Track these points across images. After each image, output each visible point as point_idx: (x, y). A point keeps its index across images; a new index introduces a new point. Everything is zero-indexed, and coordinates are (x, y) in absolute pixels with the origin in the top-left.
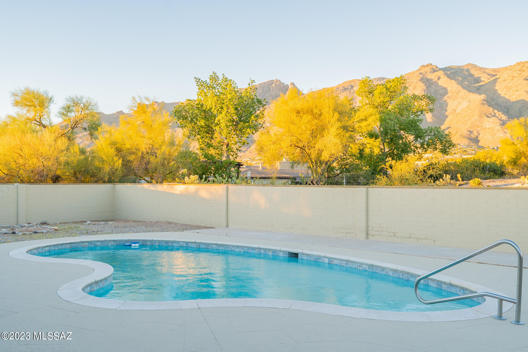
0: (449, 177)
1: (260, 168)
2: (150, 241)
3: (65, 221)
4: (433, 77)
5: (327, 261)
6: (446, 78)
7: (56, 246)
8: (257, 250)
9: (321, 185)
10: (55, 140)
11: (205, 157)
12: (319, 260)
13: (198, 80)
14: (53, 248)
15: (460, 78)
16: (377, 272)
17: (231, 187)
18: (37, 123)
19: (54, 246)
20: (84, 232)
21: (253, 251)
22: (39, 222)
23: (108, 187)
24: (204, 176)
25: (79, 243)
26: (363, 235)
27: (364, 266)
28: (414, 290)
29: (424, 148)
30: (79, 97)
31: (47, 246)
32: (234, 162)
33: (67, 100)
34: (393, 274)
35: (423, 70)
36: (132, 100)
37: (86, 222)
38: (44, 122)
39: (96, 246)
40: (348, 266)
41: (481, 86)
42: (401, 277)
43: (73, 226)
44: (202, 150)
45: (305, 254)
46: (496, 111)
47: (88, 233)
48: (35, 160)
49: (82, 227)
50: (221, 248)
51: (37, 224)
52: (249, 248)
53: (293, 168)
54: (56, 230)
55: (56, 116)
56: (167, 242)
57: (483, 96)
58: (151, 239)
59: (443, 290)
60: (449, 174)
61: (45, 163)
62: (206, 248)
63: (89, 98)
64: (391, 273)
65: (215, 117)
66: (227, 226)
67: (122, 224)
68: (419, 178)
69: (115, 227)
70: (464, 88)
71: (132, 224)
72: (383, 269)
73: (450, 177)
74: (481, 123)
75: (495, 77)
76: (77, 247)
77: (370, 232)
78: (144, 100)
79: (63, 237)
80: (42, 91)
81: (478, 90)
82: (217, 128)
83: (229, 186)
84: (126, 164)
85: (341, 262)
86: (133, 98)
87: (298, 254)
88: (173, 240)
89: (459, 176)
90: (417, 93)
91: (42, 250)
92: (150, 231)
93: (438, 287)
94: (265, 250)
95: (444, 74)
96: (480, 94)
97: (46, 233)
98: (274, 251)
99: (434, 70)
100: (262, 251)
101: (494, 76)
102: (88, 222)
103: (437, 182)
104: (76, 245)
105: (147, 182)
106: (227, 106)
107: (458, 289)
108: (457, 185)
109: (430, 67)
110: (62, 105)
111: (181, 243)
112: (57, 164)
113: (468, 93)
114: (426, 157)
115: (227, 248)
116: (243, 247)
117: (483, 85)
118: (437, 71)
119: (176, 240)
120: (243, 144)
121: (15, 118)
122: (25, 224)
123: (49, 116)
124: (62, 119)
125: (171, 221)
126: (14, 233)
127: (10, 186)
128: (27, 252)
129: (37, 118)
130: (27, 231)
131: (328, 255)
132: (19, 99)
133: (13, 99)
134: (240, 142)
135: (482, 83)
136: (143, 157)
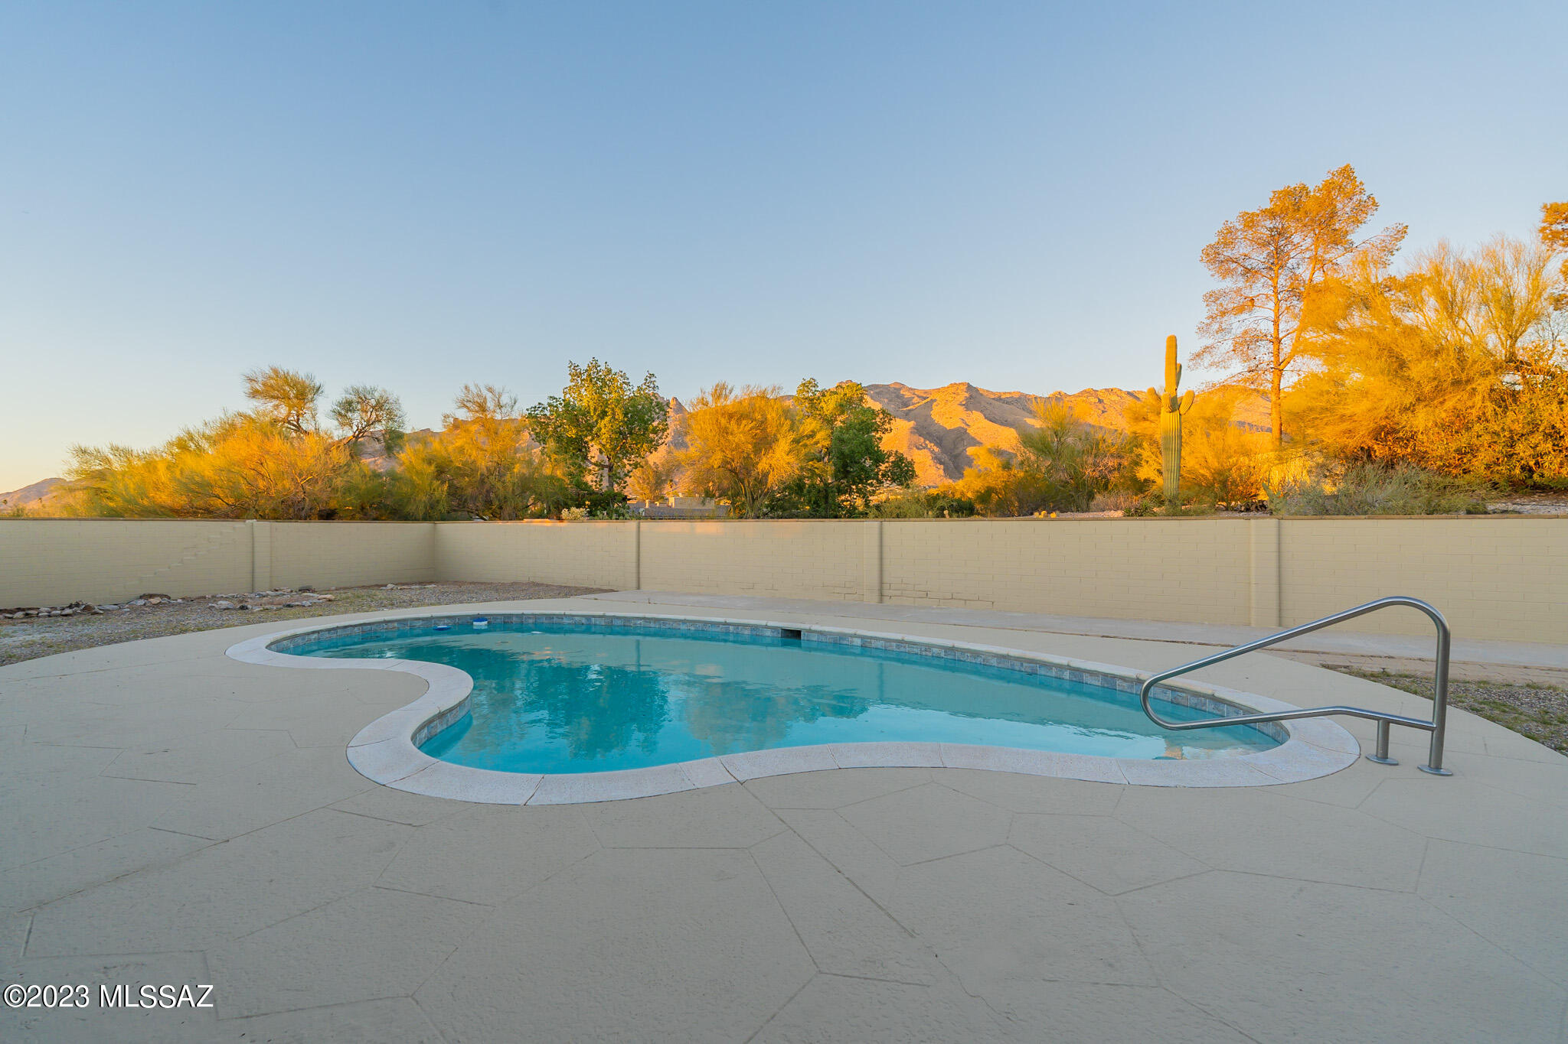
2: (517, 615)
3: (348, 585)
5: (858, 642)
8: (721, 626)
12: (842, 642)
13: (574, 367)
14: (327, 635)
15: (886, 400)
18: (292, 427)
19: (329, 630)
20: (385, 602)
21: (714, 629)
22: (297, 587)
23: (425, 527)
25: (380, 623)
26: (875, 598)
27: (934, 650)
30: (368, 388)
31: (313, 632)
32: (620, 493)
33: (346, 392)
36: (464, 390)
37: (386, 586)
38: (304, 426)
39: (412, 627)
40: (902, 649)
42: (1017, 668)
43: (363, 592)
44: (571, 474)
45: (815, 632)
46: (927, 442)
47: (393, 605)
48: (288, 484)
49: (380, 594)
50: (652, 625)
51: (292, 591)
52: (706, 623)
54: (330, 600)
55: (327, 416)
56: (550, 617)
57: (912, 423)
58: (520, 612)
59: (1119, 690)
61: (308, 487)
62: (624, 626)
63: (385, 391)
64: (994, 662)
65: (593, 425)
66: (639, 588)
67: (453, 588)
69: (443, 593)
71: (471, 587)
72: (976, 654)
75: (926, 401)
76: (375, 631)
77: (886, 592)
78: (485, 392)
79: (346, 612)
80: (302, 375)
81: (908, 415)
83: (641, 524)
84: (454, 492)
85: (888, 644)
86: (466, 388)
87: (801, 631)
88: (562, 612)
89: (946, 512)
91: (304, 639)
93: (1106, 685)
94: (737, 625)
96: (909, 421)
97: (309, 606)
98: (754, 627)
100: (731, 628)
101: (925, 398)
102: (390, 586)
104: (374, 627)
105: (485, 519)
106: (613, 409)
110: (338, 399)
111: (576, 618)
112: (329, 489)
115: (664, 624)
116: (694, 622)
117: (912, 410)
119: (567, 613)
120: (636, 468)
121: (251, 418)
122: (268, 592)
123: (314, 417)
124: (336, 423)
125: (538, 580)
126: (243, 608)
127: (238, 525)
128: (266, 648)
129: (292, 419)
130: (272, 604)
131: (860, 632)
132: (259, 387)
133: (248, 385)
134: (631, 464)
135: (912, 407)
136: (482, 481)
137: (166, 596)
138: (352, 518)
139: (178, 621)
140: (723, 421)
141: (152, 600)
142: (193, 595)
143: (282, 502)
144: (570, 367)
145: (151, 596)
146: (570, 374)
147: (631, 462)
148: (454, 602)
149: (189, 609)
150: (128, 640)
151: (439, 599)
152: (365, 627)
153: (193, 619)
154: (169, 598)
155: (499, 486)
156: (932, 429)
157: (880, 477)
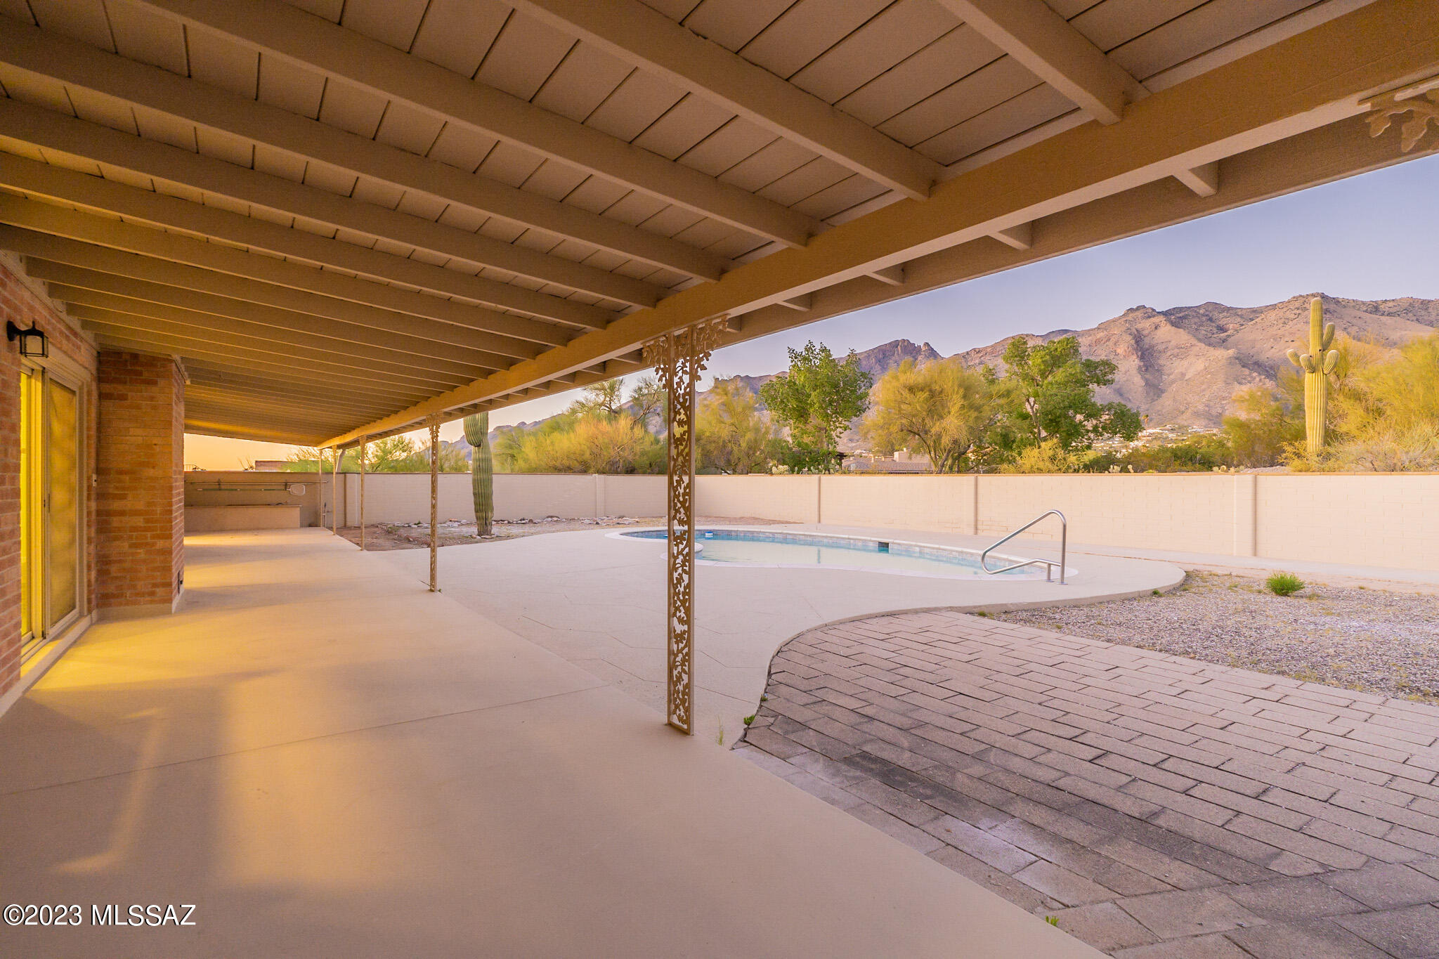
1: (872, 461)
4: (1146, 325)
6: (1169, 327)
10: (632, 428)
11: (797, 445)
13: (791, 351)
15: (1193, 326)
17: (826, 478)
24: (797, 466)
26: (972, 530)
32: (833, 452)
35: (1130, 315)
41: (1229, 336)
43: (653, 519)
44: (794, 436)
46: (1254, 374)
48: (611, 451)
51: (616, 517)
53: (912, 458)
54: (637, 522)
61: (620, 453)
65: (808, 396)
66: (820, 522)
70: (1200, 340)
77: (979, 527)
81: (1224, 342)
82: (812, 410)
83: (821, 477)
89: (1130, 467)
92: (734, 525)
95: (1165, 320)
96: (1227, 349)
99: (1150, 313)
105: (731, 474)
109: (1142, 311)
112: (633, 454)
113: (1207, 347)
117: (1233, 335)
118: (1154, 316)
119: (762, 530)
120: (847, 431)
121: (583, 403)
122: (605, 517)
123: (620, 401)
125: (756, 516)
126: (597, 524)
127: (588, 477)
129: (607, 402)
130: (610, 522)
131: (919, 544)
134: (841, 427)
135: (1232, 331)
136: (724, 446)
137: (559, 517)
138: (644, 473)
140: (905, 393)
141: (553, 519)
142: (570, 518)
143: (608, 462)
145: (552, 517)
146: (790, 357)
147: (842, 425)
149: (572, 523)
154: (561, 518)
155: (735, 449)
156: (1263, 358)
157: (1100, 429)
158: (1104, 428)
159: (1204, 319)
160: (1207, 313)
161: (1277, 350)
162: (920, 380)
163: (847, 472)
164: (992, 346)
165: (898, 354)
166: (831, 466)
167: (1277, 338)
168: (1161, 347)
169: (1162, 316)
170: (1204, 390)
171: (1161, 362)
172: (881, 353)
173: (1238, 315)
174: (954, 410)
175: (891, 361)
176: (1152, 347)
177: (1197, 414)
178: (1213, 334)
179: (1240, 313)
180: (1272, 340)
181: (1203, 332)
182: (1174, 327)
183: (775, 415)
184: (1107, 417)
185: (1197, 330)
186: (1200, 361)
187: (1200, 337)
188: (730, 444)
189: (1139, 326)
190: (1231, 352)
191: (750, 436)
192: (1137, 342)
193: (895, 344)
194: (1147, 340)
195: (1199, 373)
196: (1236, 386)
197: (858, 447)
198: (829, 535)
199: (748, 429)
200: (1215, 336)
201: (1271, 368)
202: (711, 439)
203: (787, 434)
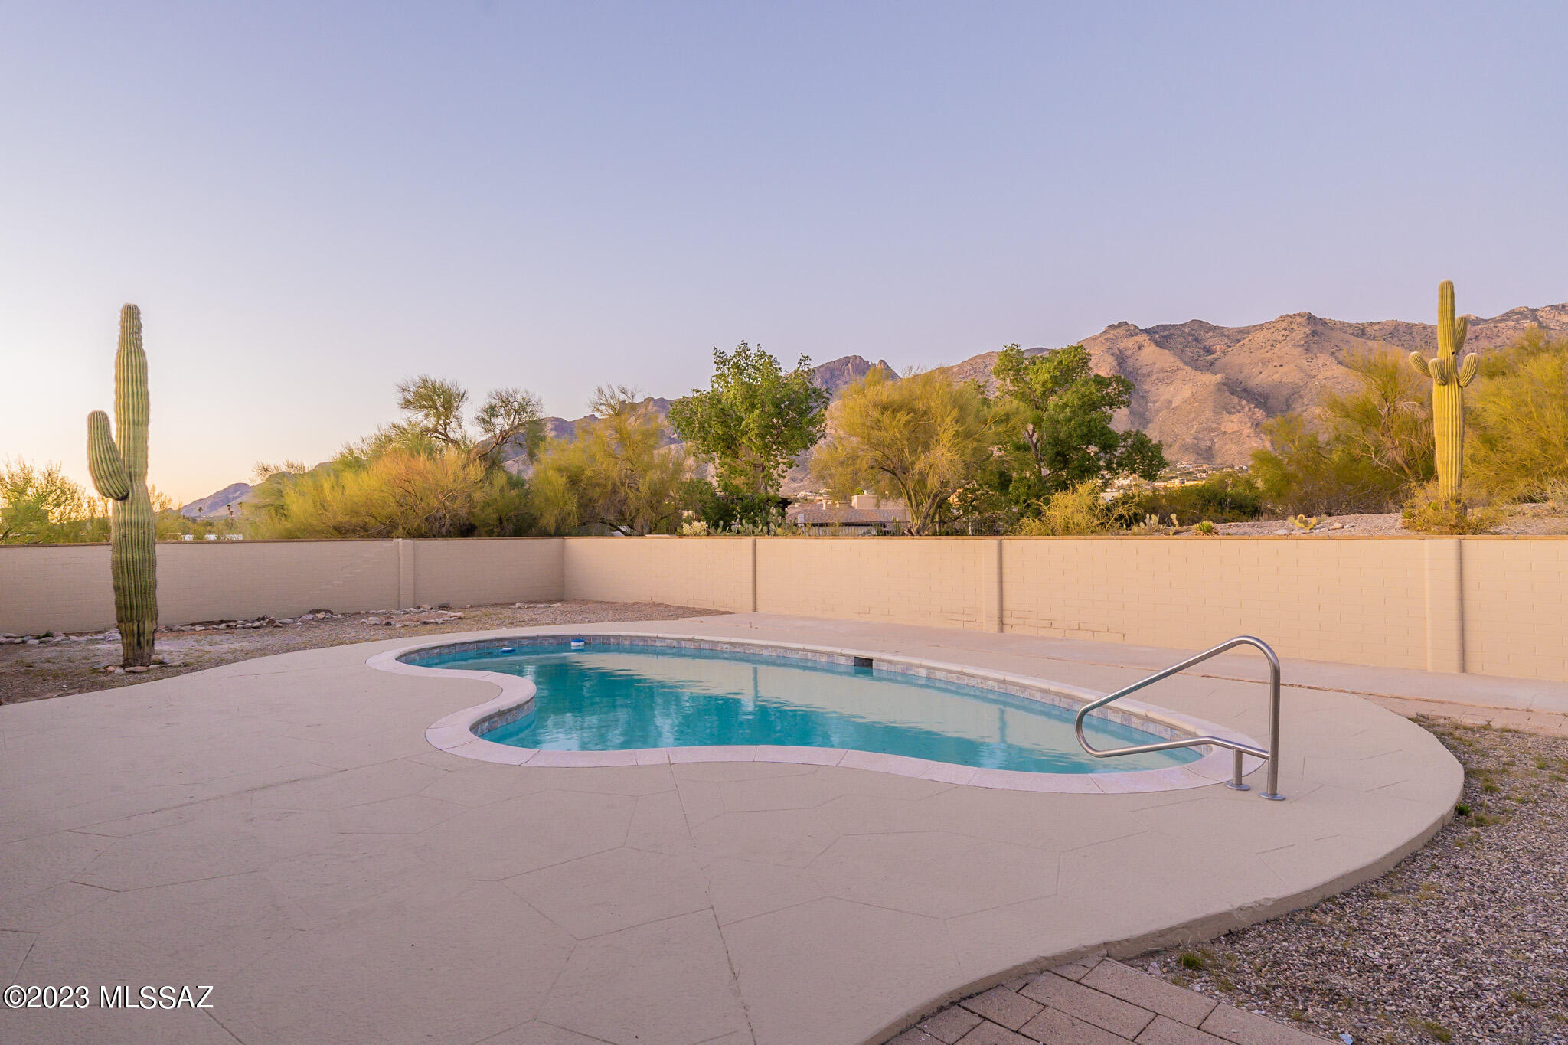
0: (1155, 518)
1: (824, 508)
3: (480, 602)
4: (1129, 344)
5: (923, 672)
6: (1153, 347)
7: (451, 648)
8: (800, 652)
9: (927, 535)
10: (466, 466)
11: (725, 490)
12: (908, 672)
14: (446, 650)
15: (1179, 346)
16: (1013, 693)
17: (764, 543)
18: (441, 436)
19: (449, 646)
20: (507, 621)
21: (793, 656)
22: (436, 604)
23: (555, 541)
24: (721, 522)
25: (492, 640)
26: (994, 625)
27: (990, 683)
28: (1074, 727)
29: (1113, 469)
30: (510, 391)
31: (436, 648)
32: (774, 497)
33: (490, 396)
34: (1042, 698)
35: (1112, 333)
37: (514, 604)
38: (451, 435)
40: (962, 682)
41: (1215, 359)
42: (1056, 703)
43: (491, 610)
44: (720, 476)
45: (885, 661)
46: (1243, 403)
47: (512, 623)
48: (431, 500)
49: (506, 612)
51: (431, 608)
53: (879, 506)
54: (460, 618)
55: (472, 424)
56: (644, 639)
58: (616, 633)
59: (1136, 729)
60: (1156, 513)
61: (448, 504)
63: (527, 393)
64: (1038, 696)
65: (740, 420)
66: (755, 610)
67: (576, 607)
68: (1099, 522)
70: (1186, 363)
71: (592, 607)
73: (1158, 520)
74: (1219, 424)
77: (1007, 620)
78: (618, 393)
79: (469, 629)
80: (448, 383)
81: (1211, 365)
82: (744, 440)
83: (757, 540)
84: (586, 504)
85: (950, 675)
86: (600, 389)
87: (872, 660)
88: (655, 635)
89: (1173, 516)
90: (1103, 374)
91: (427, 653)
92: (620, 620)
93: (1124, 723)
94: (815, 652)
95: (1149, 340)
96: (1214, 374)
97: (441, 623)
98: (831, 655)
99: (1133, 331)
102: (518, 604)
103: (1135, 528)
104: (487, 644)
105: (625, 533)
106: (762, 401)
107: (1161, 727)
108: (1171, 533)
109: (1123, 328)
110: (482, 406)
112: (470, 504)
113: (1193, 371)
114: (1120, 485)
115: (749, 649)
116: (775, 648)
117: (1220, 358)
118: (1137, 334)
119: (660, 635)
120: (790, 467)
121: (404, 429)
122: (411, 609)
123: (460, 425)
124: (481, 430)
125: (659, 600)
126: (388, 624)
127: (386, 544)
128: (396, 659)
129: (441, 427)
130: (412, 620)
131: (925, 663)
132: (410, 396)
133: (401, 396)
134: (784, 464)
135: (1219, 353)
136: (614, 491)
137: (329, 611)
138: (490, 534)
139: (337, 635)
140: (876, 414)
141: (318, 615)
142: (351, 611)
143: (426, 519)
144: (715, 354)
145: (318, 611)
146: (715, 362)
147: (785, 461)
148: (568, 622)
149: (346, 624)
150: (300, 649)
151: (556, 619)
152: (479, 644)
153: (349, 633)
154: (332, 613)
155: (632, 495)
156: (1252, 384)
157: (1115, 466)
158: (1119, 464)
159: (1190, 338)
160: (1193, 332)
161: (1267, 375)
162: (896, 396)
163: (794, 530)
164: (959, 366)
165: (849, 374)
166: (771, 518)
167: (1266, 362)
168: (1145, 370)
169: (1145, 335)
170: (1190, 421)
171: (1146, 387)
172: (829, 372)
173: (1225, 335)
174: (946, 437)
175: (840, 382)
176: (1136, 369)
177: (1185, 448)
178: (1200, 356)
179: (1226, 333)
180: (1260, 364)
181: (1190, 354)
182: (1158, 348)
183: (691, 446)
184: (1123, 449)
185: (1182, 351)
186: (1187, 387)
187: (1187, 359)
188: (623, 488)
189: (1121, 345)
190: (1219, 377)
191: (654, 476)
192: (1119, 364)
193: (845, 361)
194: (1130, 362)
195: (1186, 402)
196: (1226, 416)
197: (802, 488)
198: (771, 643)
199: (650, 466)
200: (1202, 358)
201: (1261, 395)
202: (594, 481)
203: (712, 474)
